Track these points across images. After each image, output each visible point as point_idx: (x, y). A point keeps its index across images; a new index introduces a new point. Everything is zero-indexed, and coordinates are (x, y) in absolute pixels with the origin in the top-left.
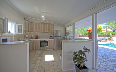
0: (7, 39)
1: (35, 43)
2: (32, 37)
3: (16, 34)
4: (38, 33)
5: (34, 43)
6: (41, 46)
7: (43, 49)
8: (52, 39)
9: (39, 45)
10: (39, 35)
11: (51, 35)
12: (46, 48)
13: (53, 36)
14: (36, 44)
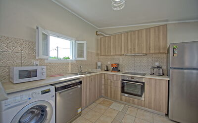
0: (36, 71)
1: (111, 82)
2: (107, 67)
3: (77, 61)
4: (118, 57)
5: (109, 81)
6: (123, 91)
7: (129, 102)
8: (159, 75)
9: (120, 89)
10: (121, 63)
11: (157, 64)
12: (136, 100)
13: (164, 67)
14: (113, 85)
